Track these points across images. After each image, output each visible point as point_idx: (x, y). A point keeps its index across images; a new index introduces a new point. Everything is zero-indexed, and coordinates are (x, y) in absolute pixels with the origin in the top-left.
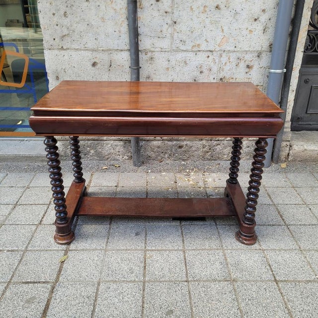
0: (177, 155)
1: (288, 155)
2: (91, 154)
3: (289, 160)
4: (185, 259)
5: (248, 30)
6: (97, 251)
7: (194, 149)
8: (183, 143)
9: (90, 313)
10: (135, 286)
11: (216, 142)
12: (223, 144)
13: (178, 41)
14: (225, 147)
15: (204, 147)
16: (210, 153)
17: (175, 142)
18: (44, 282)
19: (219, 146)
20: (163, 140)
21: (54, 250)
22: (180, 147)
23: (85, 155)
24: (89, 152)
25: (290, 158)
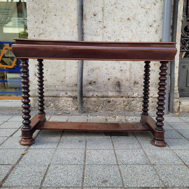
0: (107, 107)
1: (179, 108)
2: (51, 106)
3: (180, 111)
4: (115, 154)
5: (147, 32)
6: (50, 149)
7: (118, 103)
8: (111, 99)
9: (40, 181)
10: (78, 167)
11: (132, 99)
12: (136, 100)
13: (107, 38)
14: (138, 102)
15: (124, 102)
16: (128, 106)
17: (105, 98)
18: (7, 165)
19: (134, 101)
20: (97, 97)
21: (18, 149)
22: (109, 102)
23: (47, 107)
24: (50, 105)
25: (181, 110)
